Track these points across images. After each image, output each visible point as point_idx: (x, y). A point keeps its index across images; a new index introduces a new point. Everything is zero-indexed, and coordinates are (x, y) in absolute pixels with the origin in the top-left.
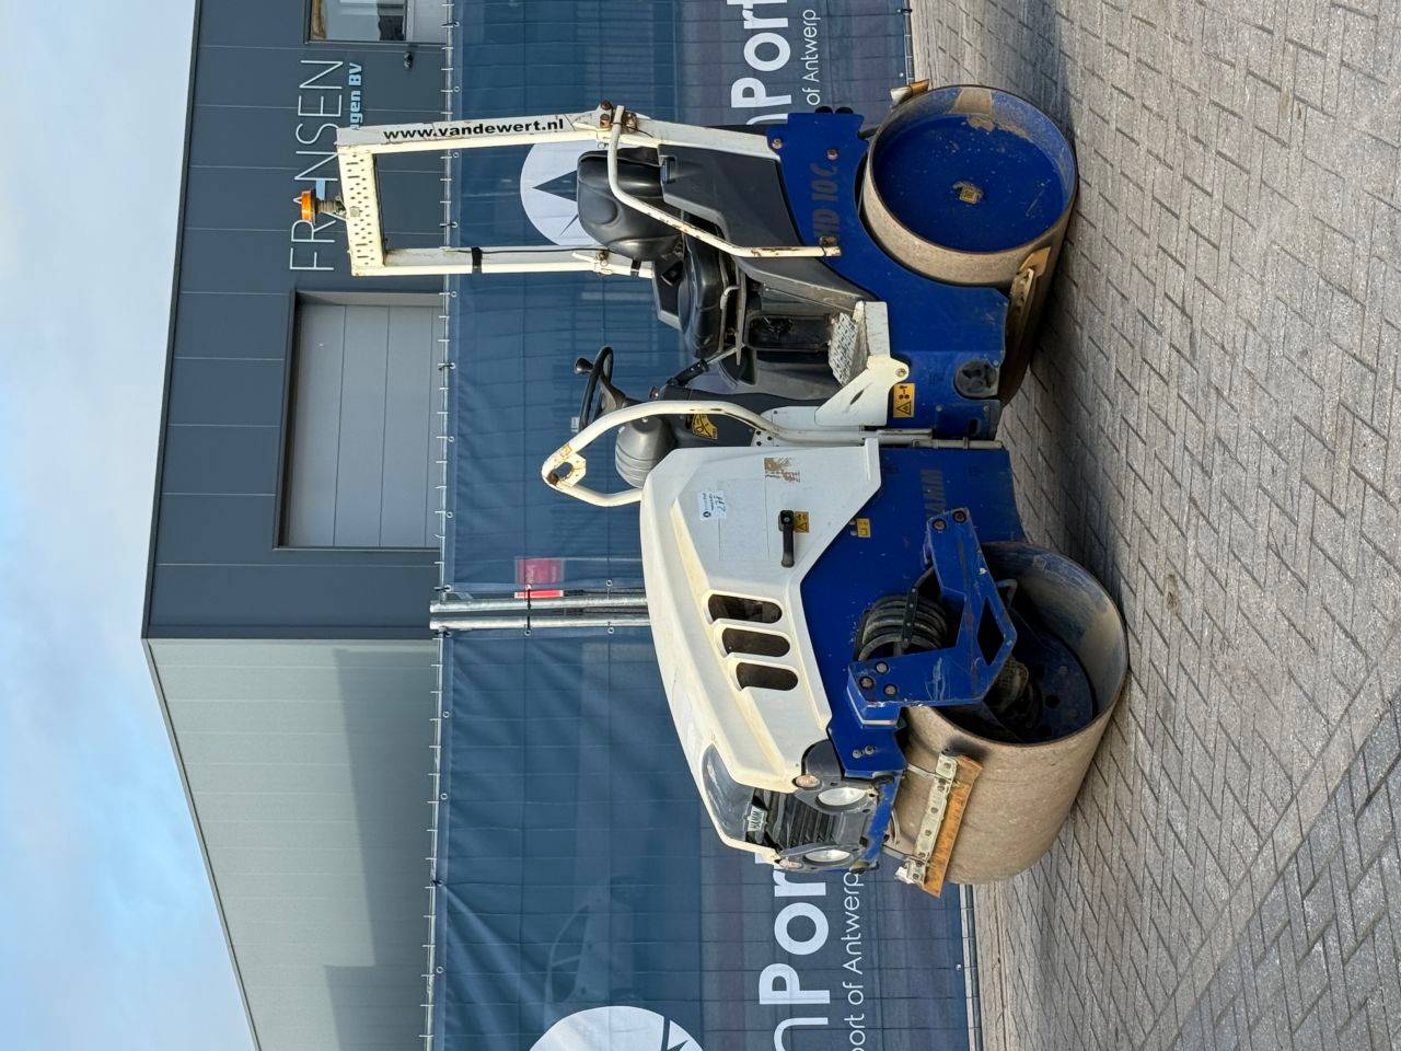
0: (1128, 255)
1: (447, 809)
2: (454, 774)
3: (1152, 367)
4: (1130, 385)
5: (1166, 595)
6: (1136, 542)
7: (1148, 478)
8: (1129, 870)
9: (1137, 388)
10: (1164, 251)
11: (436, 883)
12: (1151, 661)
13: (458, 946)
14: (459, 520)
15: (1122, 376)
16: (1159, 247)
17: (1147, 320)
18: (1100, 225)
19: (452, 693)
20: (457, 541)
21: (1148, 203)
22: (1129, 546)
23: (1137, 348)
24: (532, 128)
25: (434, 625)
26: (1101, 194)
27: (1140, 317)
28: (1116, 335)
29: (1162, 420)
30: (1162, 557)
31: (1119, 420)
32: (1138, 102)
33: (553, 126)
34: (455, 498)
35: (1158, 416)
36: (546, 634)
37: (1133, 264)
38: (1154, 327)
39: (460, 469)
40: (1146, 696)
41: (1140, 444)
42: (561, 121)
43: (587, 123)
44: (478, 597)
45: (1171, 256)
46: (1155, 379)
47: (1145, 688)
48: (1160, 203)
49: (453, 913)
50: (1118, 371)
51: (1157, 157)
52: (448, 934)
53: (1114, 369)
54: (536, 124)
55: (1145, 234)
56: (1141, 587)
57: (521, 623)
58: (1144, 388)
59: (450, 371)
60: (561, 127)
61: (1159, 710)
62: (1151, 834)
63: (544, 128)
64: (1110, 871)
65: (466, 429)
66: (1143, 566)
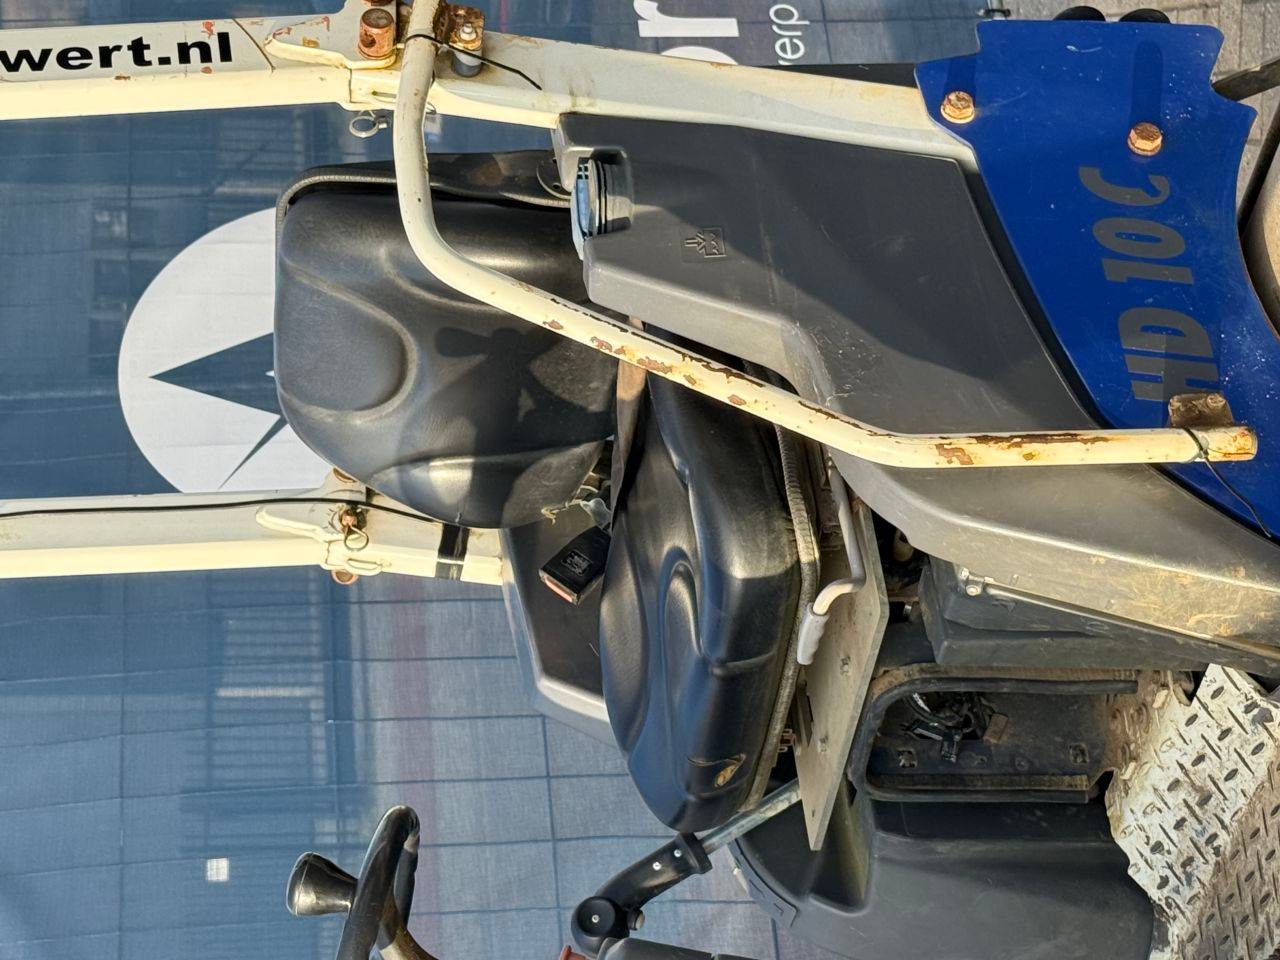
24: (123, 59)
33: (195, 53)
42: (224, 39)
43: (315, 44)
54: (138, 48)
60: (226, 55)
63: (165, 61)
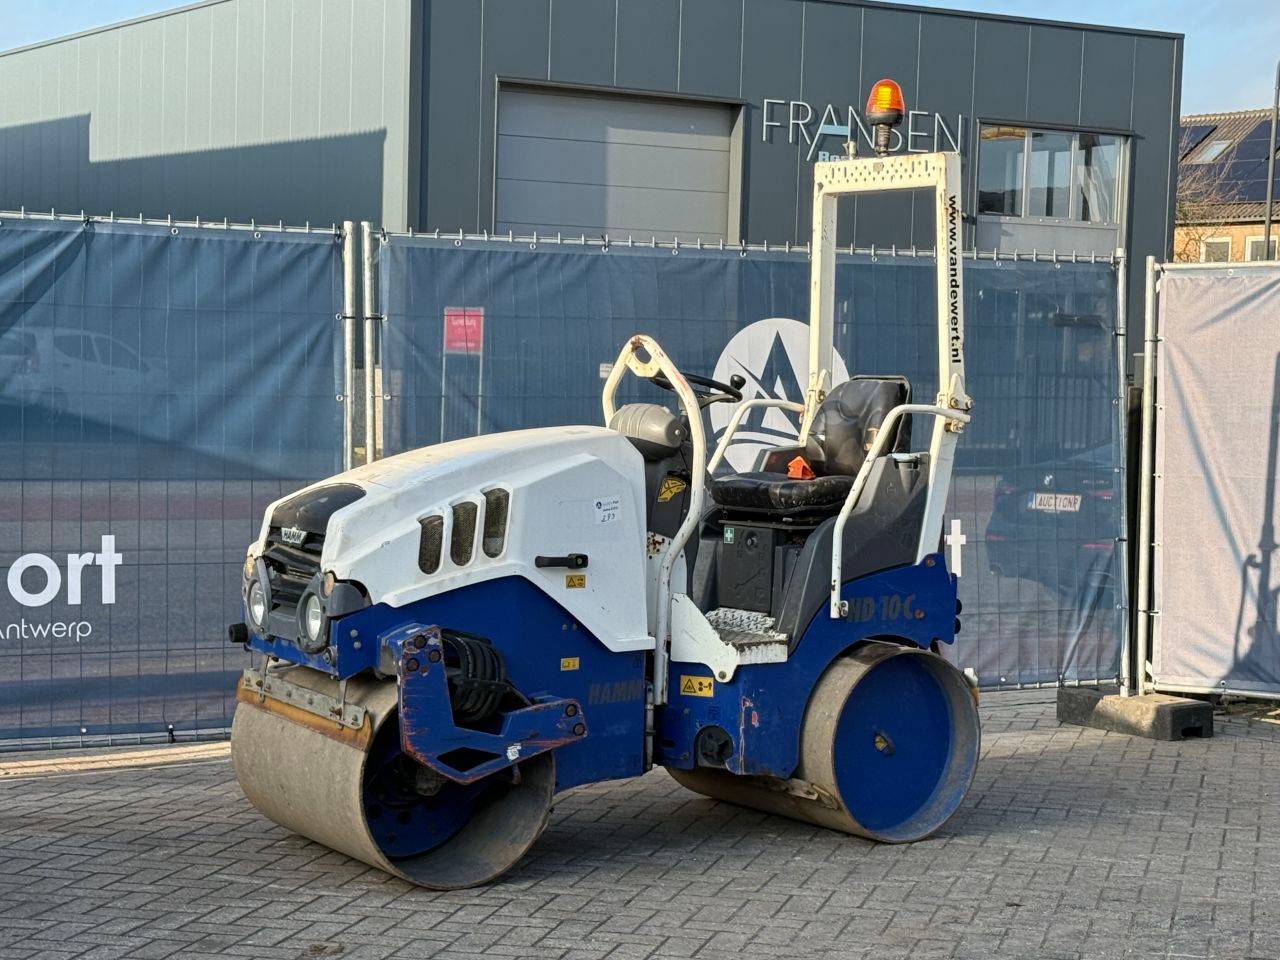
0: (668, 906)
1: (162, 234)
2: (197, 242)
3: (553, 930)
4: (541, 908)
5: (325, 944)
6: (386, 913)
7: (446, 926)
8: (60, 905)
9: (536, 915)
10: (663, 943)
11: (88, 222)
12: (263, 928)
13: (24, 241)
14: (453, 252)
15: (552, 900)
16: (669, 938)
17: (600, 925)
18: (703, 879)
19: (278, 241)
20: (432, 249)
21: (714, 926)
22: (382, 907)
23: (575, 915)
25: (348, 226)
26: (733, 879)
27: (605, 918)
28: (593, 895)
29: (499, 940)
30: (364, 940)
31: (510, 897)
32: (814, 917)
34: (474, 248)
35: (504, 936)
36: (337, 334)
37: (658, 911)
38: (591, 933)
39: (504, 254)
40: (229, 924)
41: (480, 918)
44: (375, 268)
45: (657, 949)
46: (540, 933)
47: (239, 922)
48: (711, 938)
49: (57, 237)
50: (557, 896)
51: (756, 936)
52: (36, 231)
53: (560, 892)
55: (683, 924)
56: (341, 918)
57: (349, 310)
58: (534, 921)
59: (600, 247)
61: (213, 937)
62: (91, 928)
64: (66, 887)
65: (542, 261)
66: (361, 920)
